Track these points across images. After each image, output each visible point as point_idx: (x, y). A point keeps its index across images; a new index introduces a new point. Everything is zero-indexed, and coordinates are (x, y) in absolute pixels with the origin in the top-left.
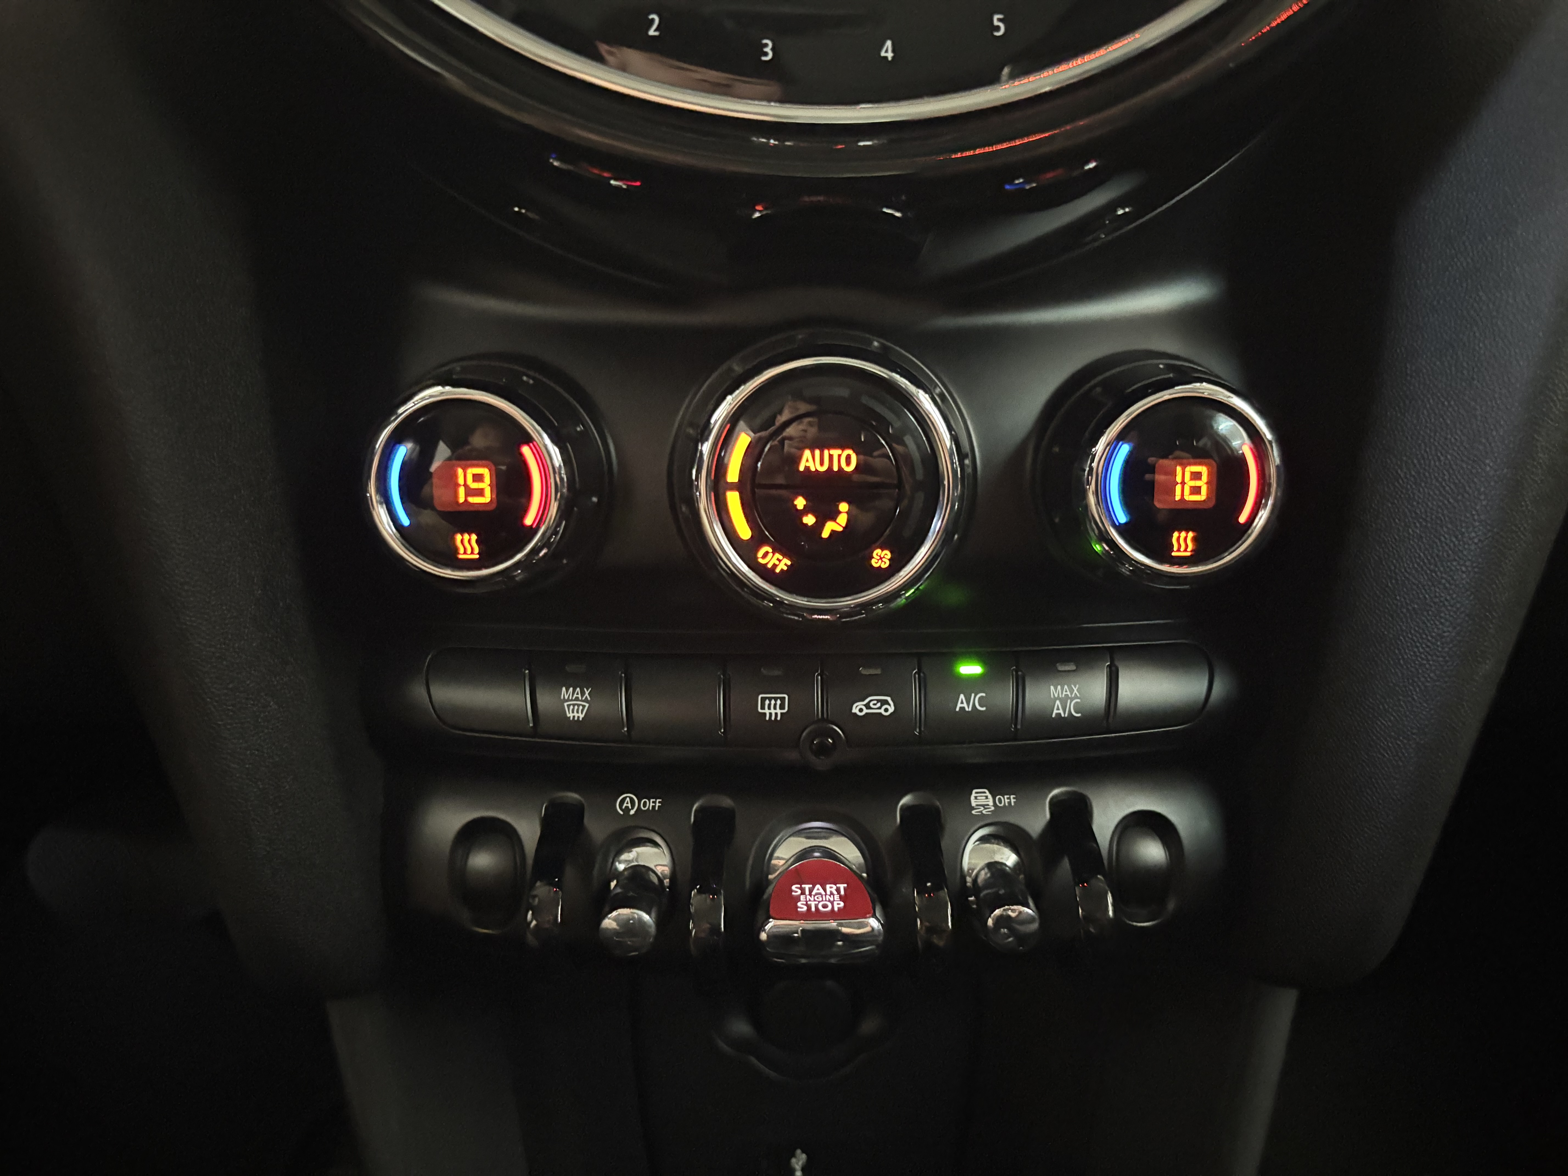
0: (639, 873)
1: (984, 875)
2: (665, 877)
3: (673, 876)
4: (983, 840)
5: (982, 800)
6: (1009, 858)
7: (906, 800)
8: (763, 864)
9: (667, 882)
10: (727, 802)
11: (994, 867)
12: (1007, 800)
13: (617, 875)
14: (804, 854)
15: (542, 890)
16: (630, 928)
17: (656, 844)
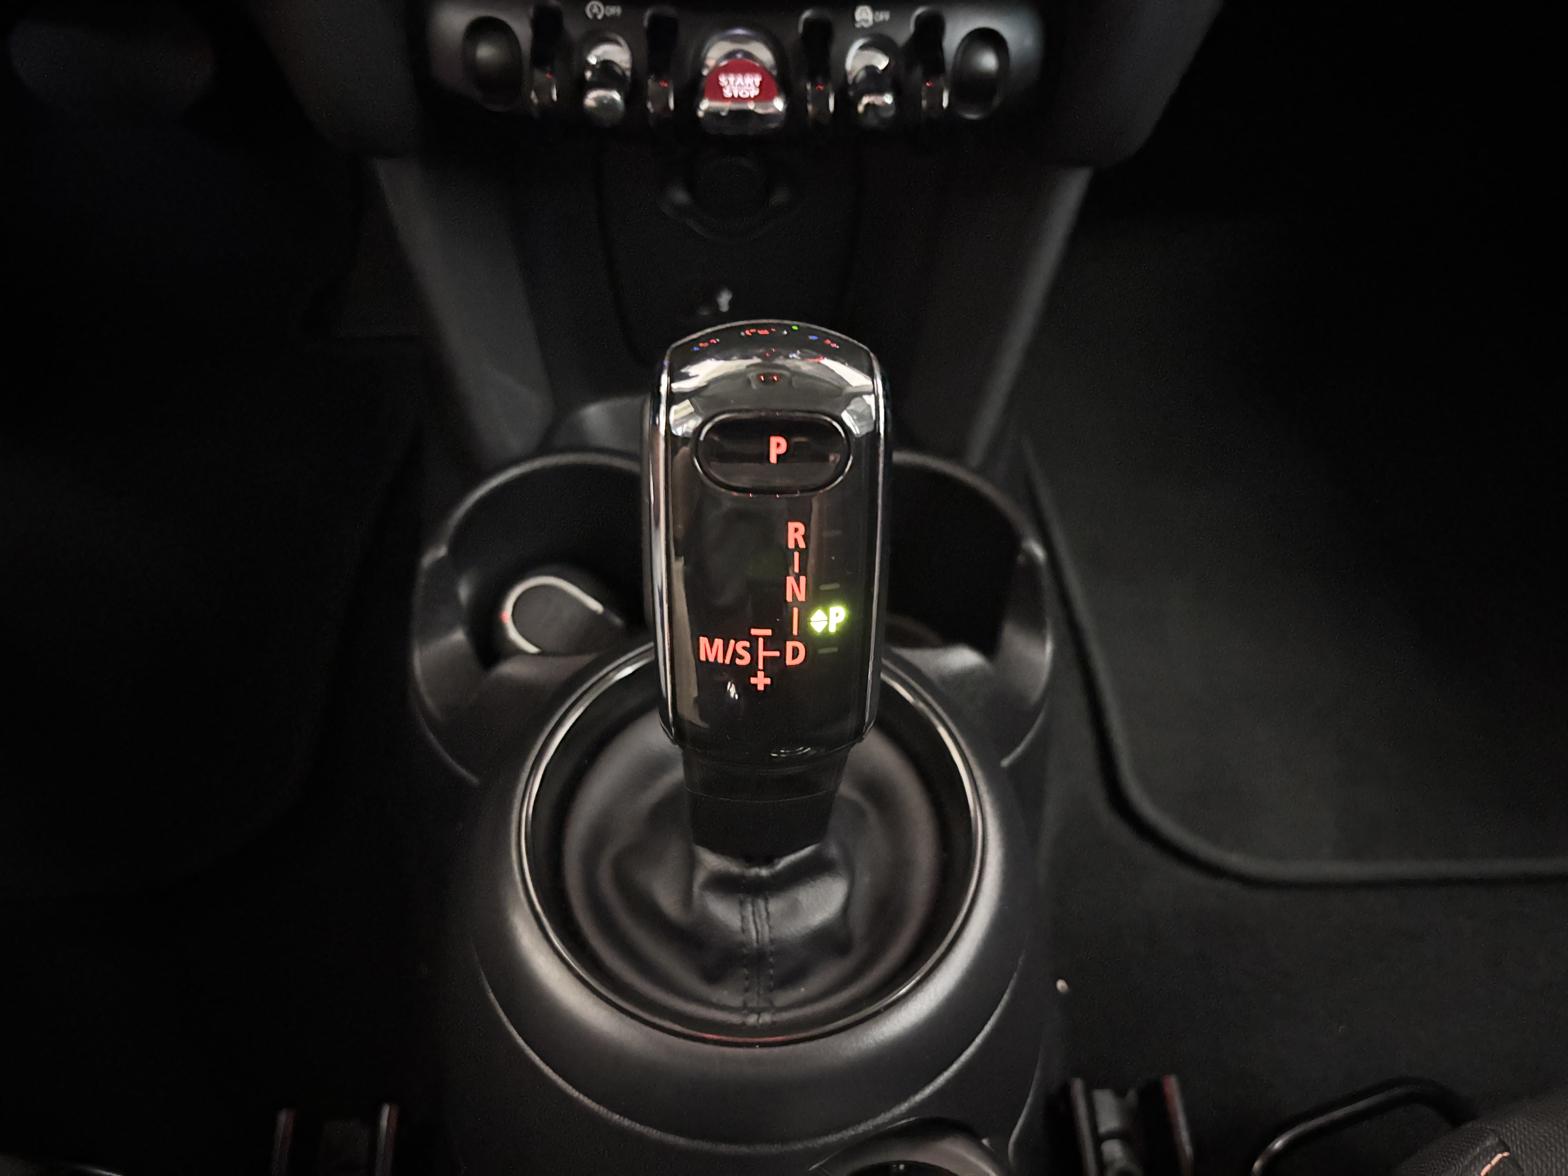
0: (606, 65)
1: (862, 74)
2: (627, 69)
3: (633, 69)
4: (863, 48)
5: (864, 16)
6: (882, 62)
7: (807, 14)
8: (700, 63)
9: (628, 73)
10: (670, 11)
11: (870, 70)
12: (884, 16)
13: (592, 68)
14: (730, 55)
15: (541, 77)
16: (605, 106)
17: (618, 43)
